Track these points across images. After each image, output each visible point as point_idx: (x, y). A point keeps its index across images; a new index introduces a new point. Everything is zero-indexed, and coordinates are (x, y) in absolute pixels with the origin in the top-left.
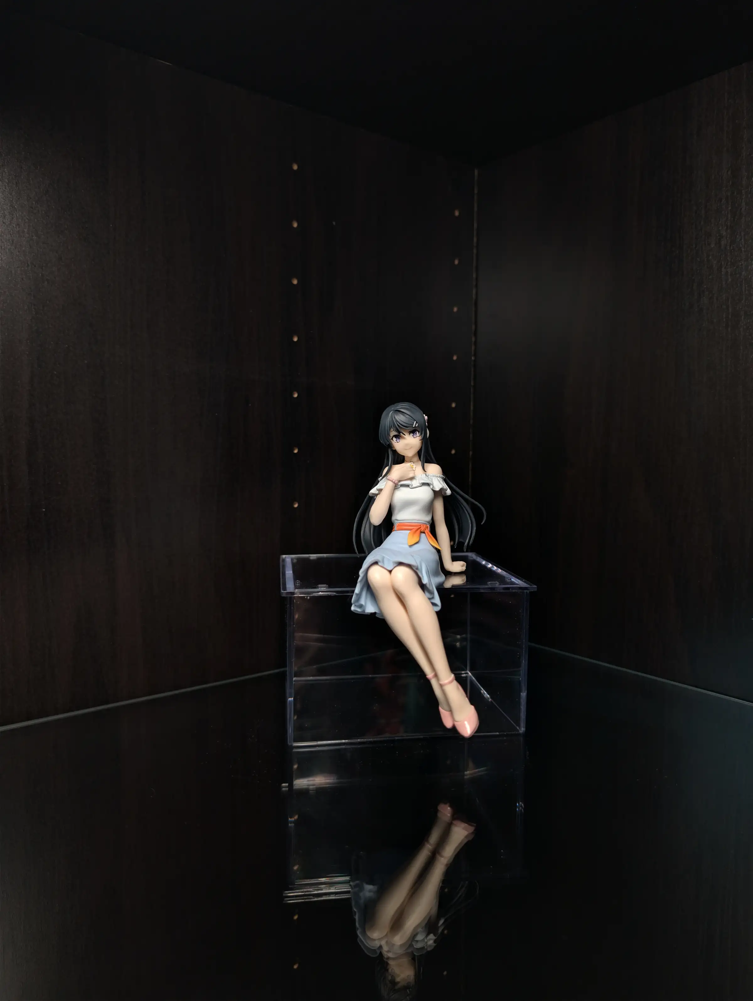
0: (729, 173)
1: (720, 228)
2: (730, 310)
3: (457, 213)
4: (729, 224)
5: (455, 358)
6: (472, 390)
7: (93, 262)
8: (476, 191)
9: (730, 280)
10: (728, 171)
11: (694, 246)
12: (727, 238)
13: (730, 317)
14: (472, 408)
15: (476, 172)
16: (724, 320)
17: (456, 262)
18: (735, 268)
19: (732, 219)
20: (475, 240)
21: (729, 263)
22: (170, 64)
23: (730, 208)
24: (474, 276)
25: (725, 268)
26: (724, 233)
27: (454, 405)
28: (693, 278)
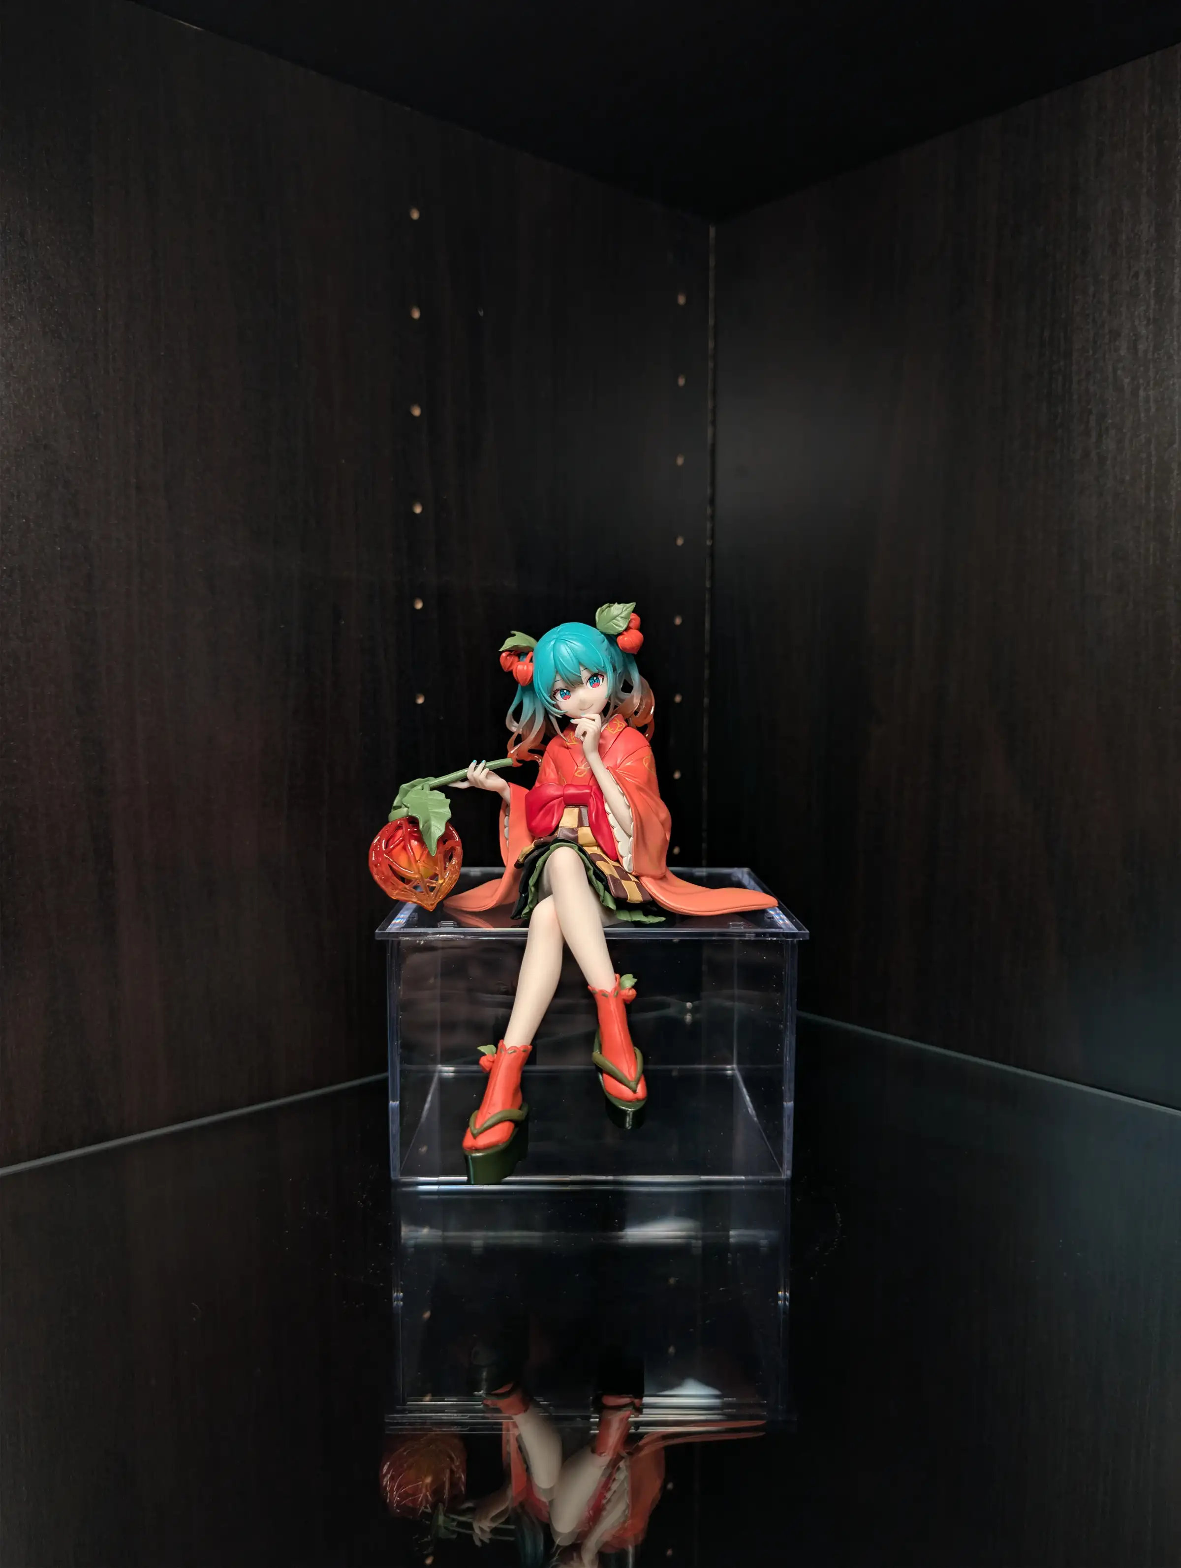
0: (1152, 229)
1: (1137, 322)
2: (1154, 460)
3: (682, 300)
4: (1151, 316)
5: (680, 542)
6: (707, 596)
7: (68, 374)
8: (712, 263)
9: (1153, 410)
10: (1149, 227)
11: (1091, 352)
12: (1147, 338)
13: (1153, 471)
14: (707, 625)
15: (712, 231)
16: (1144, 477)
17: (681, 382)
18: (1161, 390)
19: (1157, 307)
20: (711, 345)
21: (1152, 383)
22: (199, 29)
23: (1153, 289)
24: (710, 405)
25: (1145, 389)
26: (1144, 332)
27: (678, 621)
28: (1089, 407)
